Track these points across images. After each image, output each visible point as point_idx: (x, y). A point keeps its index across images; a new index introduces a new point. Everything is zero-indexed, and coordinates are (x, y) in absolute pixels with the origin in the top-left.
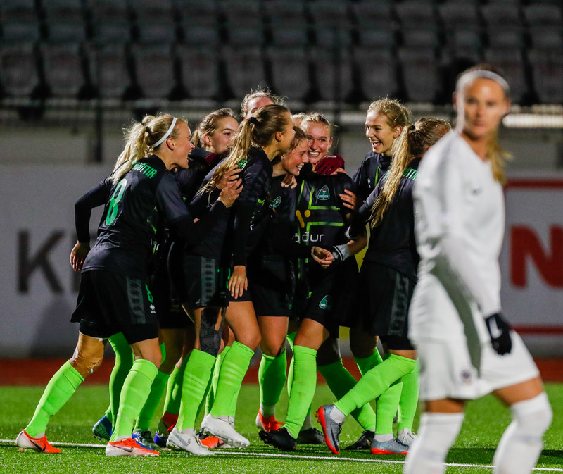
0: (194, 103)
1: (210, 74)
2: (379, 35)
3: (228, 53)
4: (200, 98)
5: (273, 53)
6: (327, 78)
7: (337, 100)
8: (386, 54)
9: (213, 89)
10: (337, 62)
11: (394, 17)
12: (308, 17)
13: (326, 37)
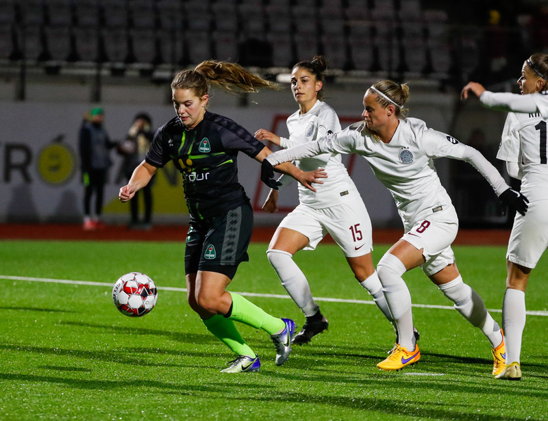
0: (83, 63)
1: (93, 46)
2: (201, 23)
3: (105, 33)
4: (87, 60)
5: (133, 33)
6: (167, 48)
7: (173, 62)
8: (204, 35)
9: (94, 55)
10: (174, 39)
11: (210, 11)
12: (156, 11)
13: (167, 23)
